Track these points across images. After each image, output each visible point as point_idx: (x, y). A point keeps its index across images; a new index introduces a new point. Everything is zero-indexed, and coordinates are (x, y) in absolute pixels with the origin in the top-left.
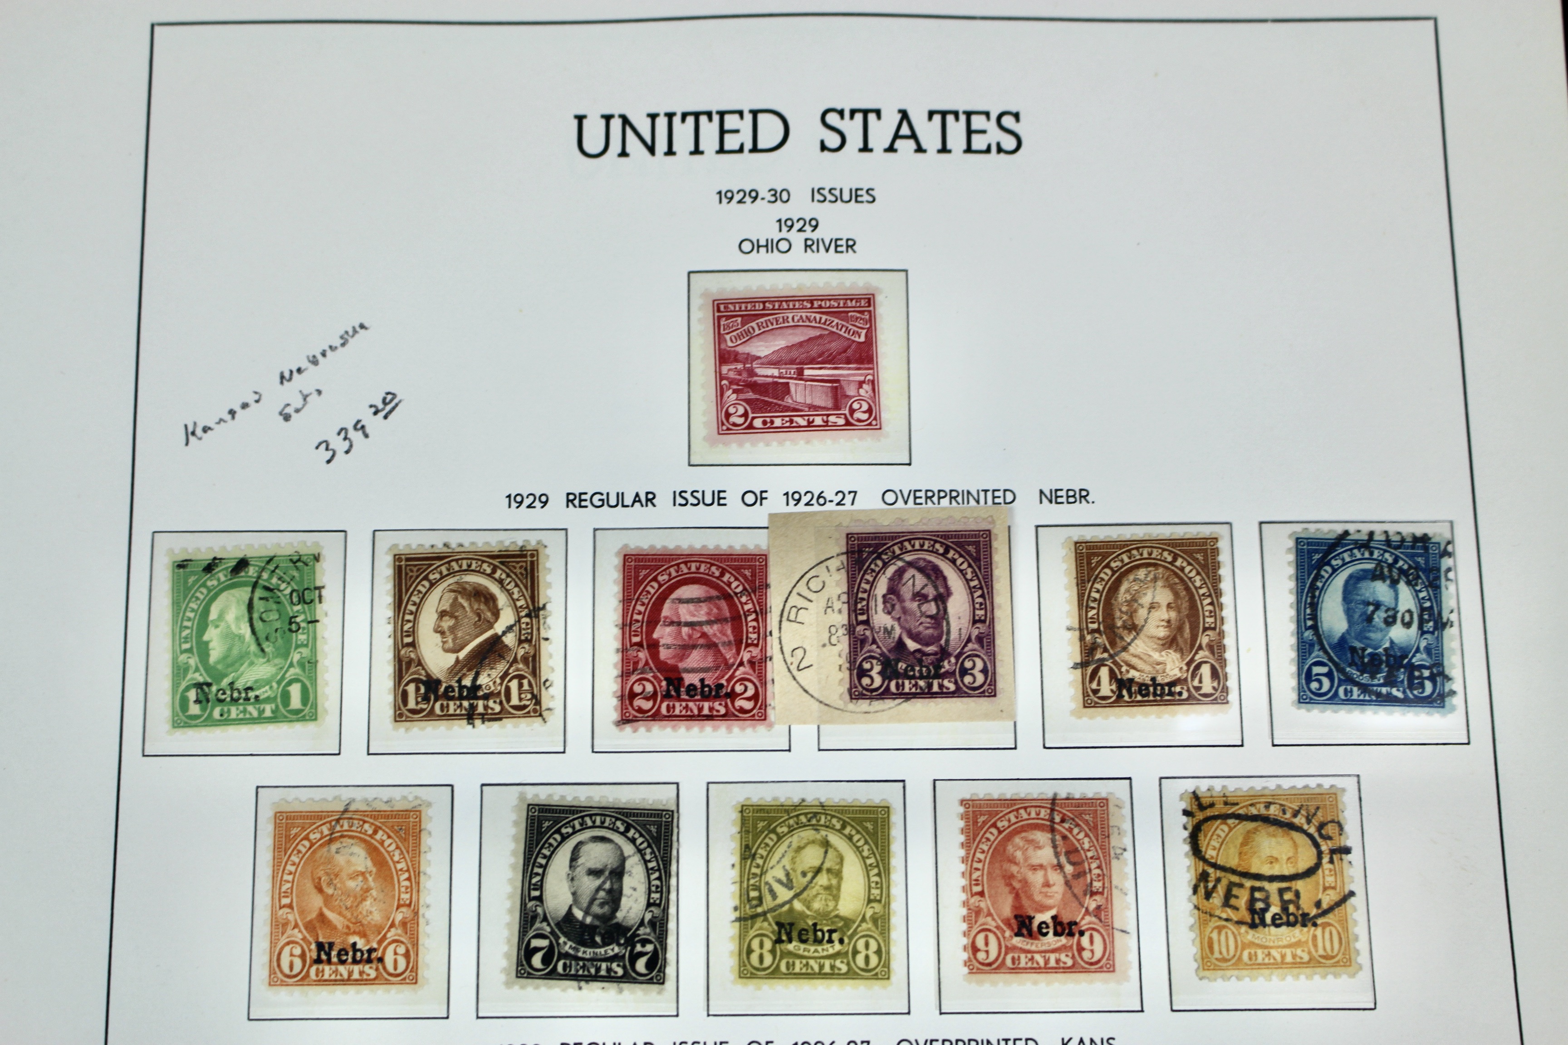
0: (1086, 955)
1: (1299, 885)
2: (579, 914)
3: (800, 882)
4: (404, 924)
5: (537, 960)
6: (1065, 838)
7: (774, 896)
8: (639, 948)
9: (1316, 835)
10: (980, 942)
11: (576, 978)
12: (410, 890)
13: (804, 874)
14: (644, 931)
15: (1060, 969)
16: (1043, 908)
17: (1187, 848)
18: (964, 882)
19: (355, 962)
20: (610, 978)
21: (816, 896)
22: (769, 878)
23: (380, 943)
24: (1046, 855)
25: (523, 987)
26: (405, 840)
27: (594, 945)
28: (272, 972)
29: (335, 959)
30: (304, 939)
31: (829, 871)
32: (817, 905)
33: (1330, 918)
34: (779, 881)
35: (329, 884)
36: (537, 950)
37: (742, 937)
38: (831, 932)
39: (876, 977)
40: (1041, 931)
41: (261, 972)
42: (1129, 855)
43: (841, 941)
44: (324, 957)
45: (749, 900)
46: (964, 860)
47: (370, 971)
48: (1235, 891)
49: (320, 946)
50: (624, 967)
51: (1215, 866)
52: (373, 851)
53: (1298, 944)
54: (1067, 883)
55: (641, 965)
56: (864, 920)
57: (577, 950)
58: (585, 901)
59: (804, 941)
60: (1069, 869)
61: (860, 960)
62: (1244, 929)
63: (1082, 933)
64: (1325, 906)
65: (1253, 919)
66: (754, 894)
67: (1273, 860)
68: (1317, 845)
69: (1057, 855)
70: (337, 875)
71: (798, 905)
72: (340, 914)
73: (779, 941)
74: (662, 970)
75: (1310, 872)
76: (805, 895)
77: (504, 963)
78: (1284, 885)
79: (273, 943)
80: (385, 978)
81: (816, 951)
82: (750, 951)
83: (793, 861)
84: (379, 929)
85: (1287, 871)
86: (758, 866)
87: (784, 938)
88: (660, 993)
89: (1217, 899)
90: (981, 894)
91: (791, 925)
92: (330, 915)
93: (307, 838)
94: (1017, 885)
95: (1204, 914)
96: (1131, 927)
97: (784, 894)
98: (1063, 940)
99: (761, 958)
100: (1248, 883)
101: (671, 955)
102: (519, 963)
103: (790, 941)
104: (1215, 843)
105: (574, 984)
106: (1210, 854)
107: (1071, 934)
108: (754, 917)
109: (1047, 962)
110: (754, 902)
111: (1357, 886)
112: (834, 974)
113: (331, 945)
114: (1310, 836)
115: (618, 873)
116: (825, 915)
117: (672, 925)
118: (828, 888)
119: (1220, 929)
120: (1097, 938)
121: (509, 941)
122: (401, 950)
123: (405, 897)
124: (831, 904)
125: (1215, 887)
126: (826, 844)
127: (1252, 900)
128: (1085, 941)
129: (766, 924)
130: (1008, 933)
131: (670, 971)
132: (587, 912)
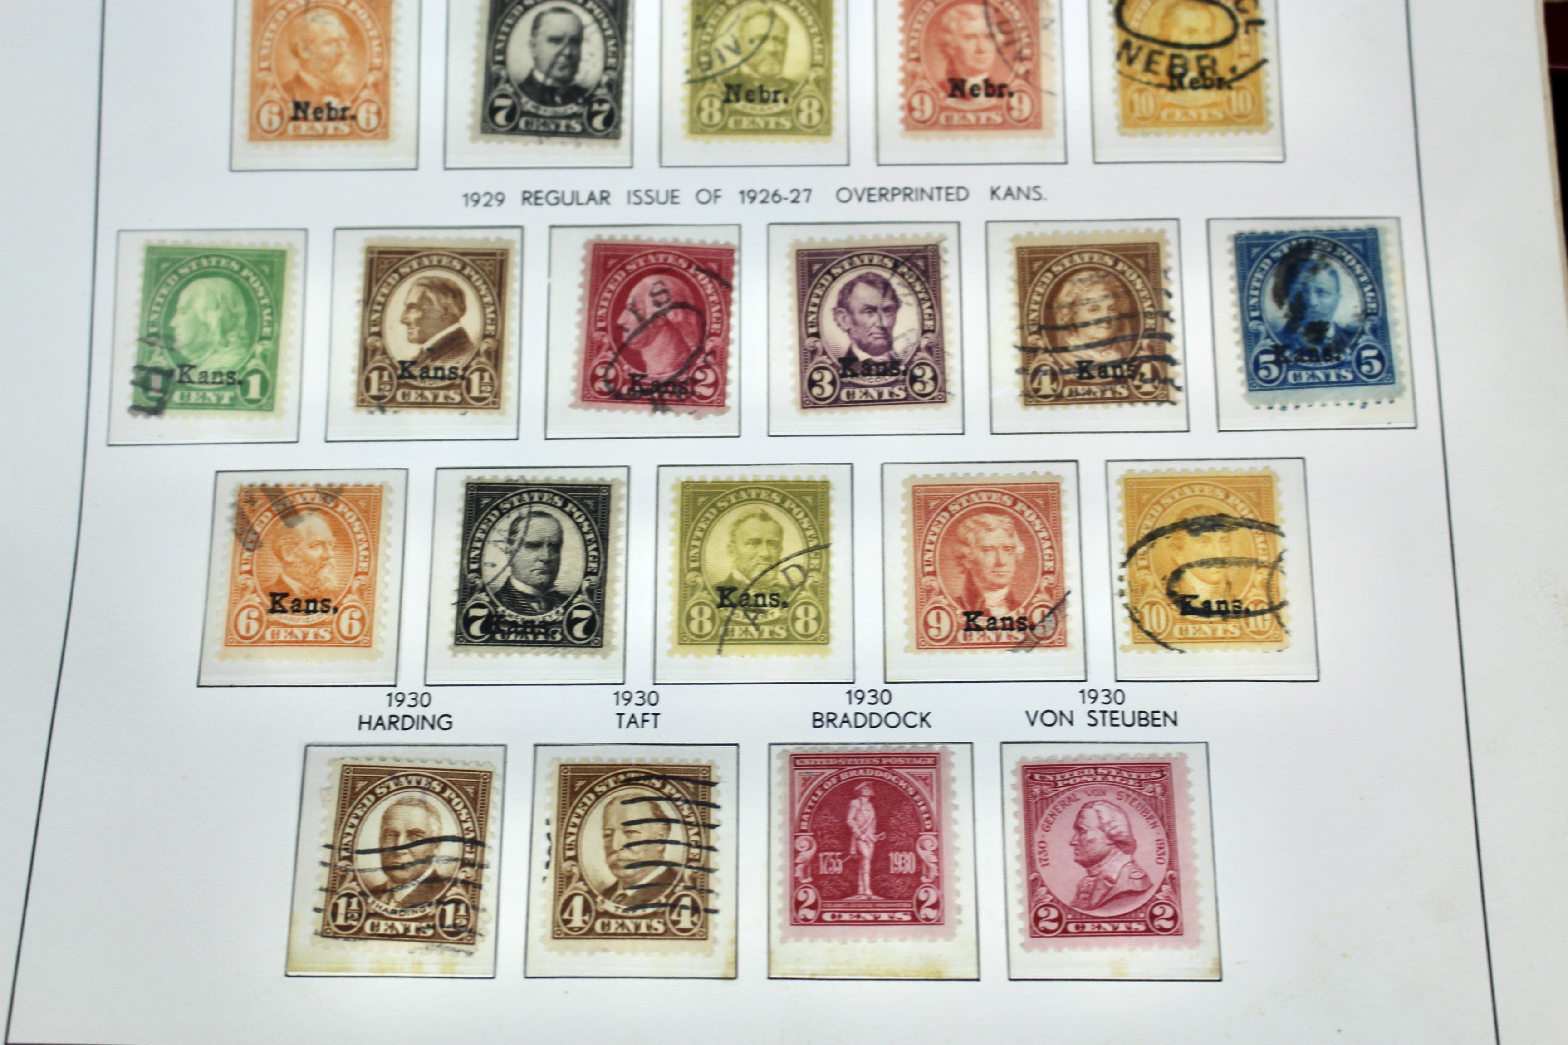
0: (1015, 114)
1: (1216, 53)
2: (540, 77)
3: (747, 48)
4: (376, 85)
5: (500, 118)
6: (997, 10)
7: (722, 59)
8: (596, 107)
9: (1233, 9)
10: (916, 102)
11: (537, 133)
12: (380, 55)
13: (751, 41)
14: (601, 93)
15: (990, 126)
16: (975, 72)
17: (1111, 20)
18: (901, 49)
19: (330, 119)
20: (569, 133)
21: (763, 60)
22: (719, 44)
23: (353, 101)
24: (978, 25)
25: (487, 142)
26: (375, 10)
27: (553, 104)
28: (252, 129)
29: (310, 116)
30: (282, 99)
31: (776, 39)
32: (764, 69)
33: (1244, 82)
34: (728, 48)
35: (306, 48)
36: (500, 108)
37: (693, 96)
38: (777, 92)
39: (818, 133)
40: (974, 93)
41: (242, 129)
42: (1056, 26)
43: (786, 101)
44: (300, 114)
45: (700, 64)
46: (902, 30)
47: (344, 127)
48: (1156, 58)
49: (297, 105)
50: (582, 124)
51: (1138, 36)
52: (347, 21)
53: (1214, 105)
54: (999, 51)
55: (598, 122)
56: (807, 82)
57: (537, 108)
58: (545, 65)
59: (750, 101)
60: (1000, 38)
61: (803, 118)
62: (1163, 91)
63: (1011, 94)
64: (1240, 69)
65: (1172, 83)
66: (704, 59)
67: (1192, 31)
68: (1233, 17)
69: (989, 25)
70: (312, 41)
71: (745, 69)
72: (316, 76)
73: (727, 101)
74: (617, 127)
75: (1226, 42)
76: (752, 60)
77: (469, 120)
78: (1202, 52)
79: (253, 101)
80: (359, 134)
81: (762, 110)
82: (700, 110)
83: (741, 29)
84: (352, 90)
85: (1205, 39)
86: (708, 34)
87: (732, 97)
88: (616, 146)
89: (1139, 65)
90: (918, 60)
91: (739, 86)
92: (307, 78)
93: (283, 8)
94: (951, 52)
95: (1127, 79)
96: (1058, 89)
97: (732, 59)
98: (994, 101)
99: (711, 116)
100: (1169, 51)
101: (626, 114)
102: (484, 121)
103: (738, 100)
104: (1138, 15)
105: (535, 139)
106: (1133, 25)
107: (1001, 95)
108: (704, 79)
109: (978, 119)
110: (705, 66)
111: (1269, 55)
112: (779, 131)
113: (307, 104)
114: (1228, 10)
115: (576, 40)
116: (771, 78)
117: (627, 87)
118: (774, 54)
119: (1141, 91)
120: (1026, 101)
121: (474, 101)
122: (373, 108)
123: (377, 61)
124: (776, 69)
125: (1136, 55)
126: (772, 15)
127: (1172, 66)
128: (1014, 101)
129: (715, 86)
130: (942, 94)
131: (625, 127)
132: (548, 75)
